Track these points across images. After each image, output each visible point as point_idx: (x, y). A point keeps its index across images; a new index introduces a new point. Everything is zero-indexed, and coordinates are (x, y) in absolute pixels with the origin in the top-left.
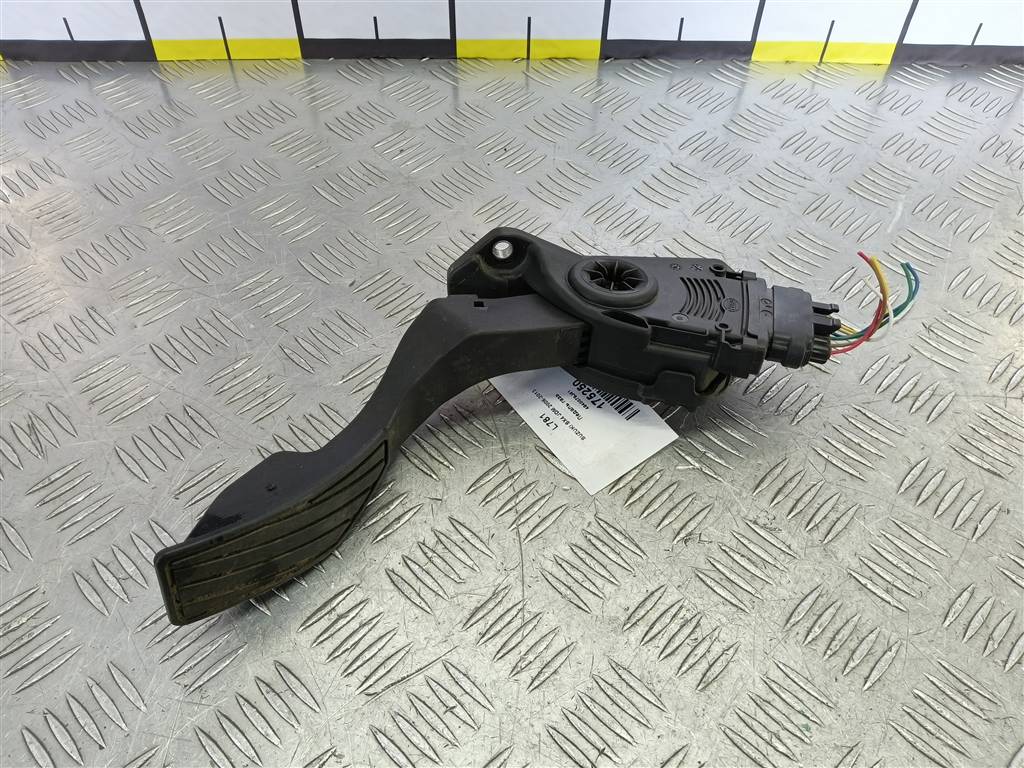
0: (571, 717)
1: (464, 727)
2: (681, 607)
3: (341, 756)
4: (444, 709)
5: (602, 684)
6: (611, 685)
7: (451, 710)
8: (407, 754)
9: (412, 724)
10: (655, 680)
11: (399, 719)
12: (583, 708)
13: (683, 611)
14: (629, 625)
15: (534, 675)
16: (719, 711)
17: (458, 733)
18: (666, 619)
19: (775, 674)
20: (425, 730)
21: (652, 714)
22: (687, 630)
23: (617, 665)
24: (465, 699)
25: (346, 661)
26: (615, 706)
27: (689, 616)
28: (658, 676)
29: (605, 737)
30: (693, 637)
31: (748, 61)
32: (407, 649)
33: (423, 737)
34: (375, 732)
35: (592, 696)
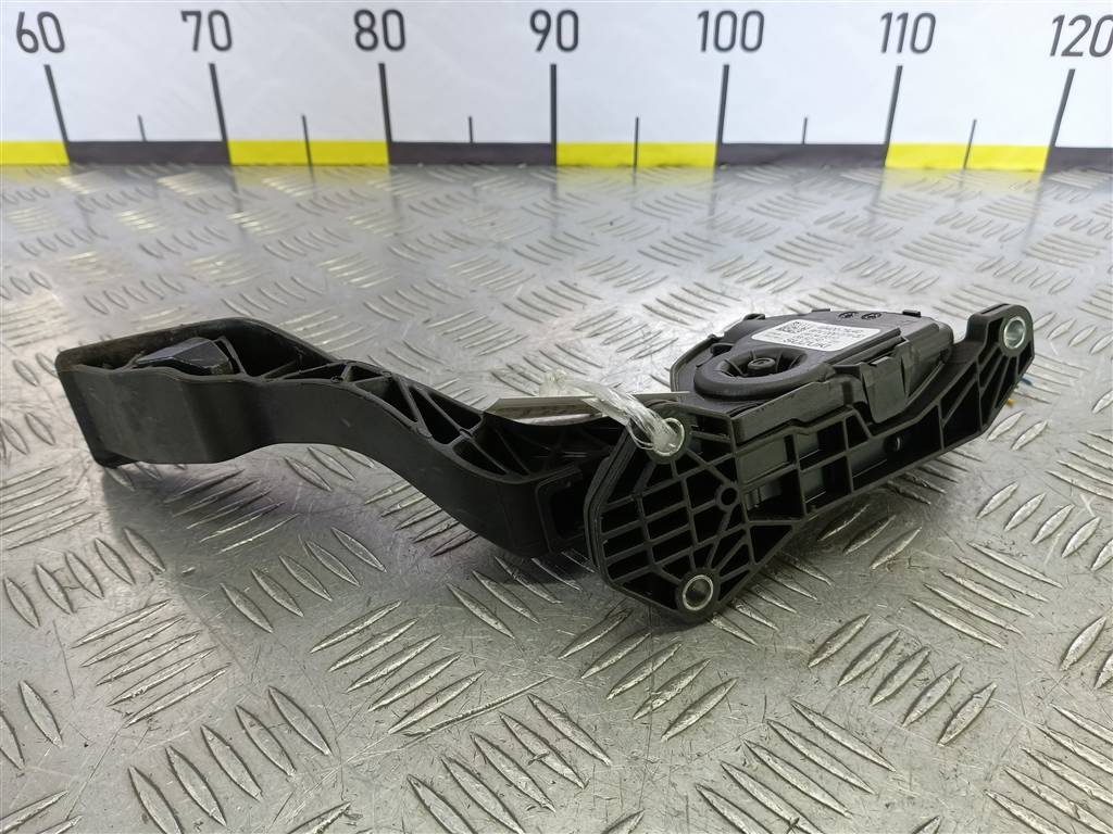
0: (735, 773)
1: (560, 782)
2: (896, 641)
3: (356, 817)
4: (529, 757)
5: (784, 733)
6: (800, 735)
7: (541, 759)
8: (467, 818)
9: (478, 778)
10: (869, 730)
11: (453, 767)
12: (756, 764)
13: (899, 647)
14: (817, 661)
15: (673, 718)
16: (980, 772)
17: (550, 790)
18: (876, 655)
19: (1059, 724)
20: (498, 785)
21: (874, 775)
22: (910, 668)
23: (805, 708)
24: (562, 746)
25: (378, 691)
26: (807, 762)
27: (909, 651)
28: (874, 725)
29: (797, 804)
30: (920, 676)
31: (882, 166)
32: (474, 679)
33: (495, 795)
34: (415, 784)
35: (770, 747)
